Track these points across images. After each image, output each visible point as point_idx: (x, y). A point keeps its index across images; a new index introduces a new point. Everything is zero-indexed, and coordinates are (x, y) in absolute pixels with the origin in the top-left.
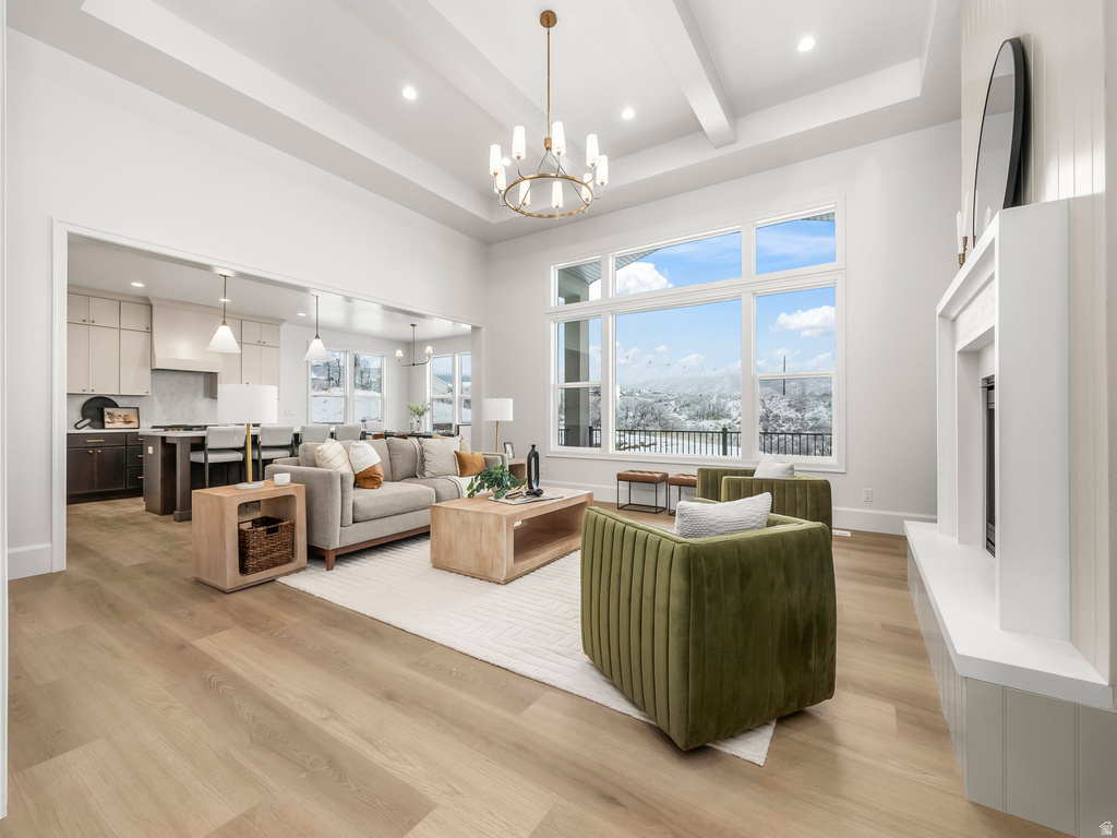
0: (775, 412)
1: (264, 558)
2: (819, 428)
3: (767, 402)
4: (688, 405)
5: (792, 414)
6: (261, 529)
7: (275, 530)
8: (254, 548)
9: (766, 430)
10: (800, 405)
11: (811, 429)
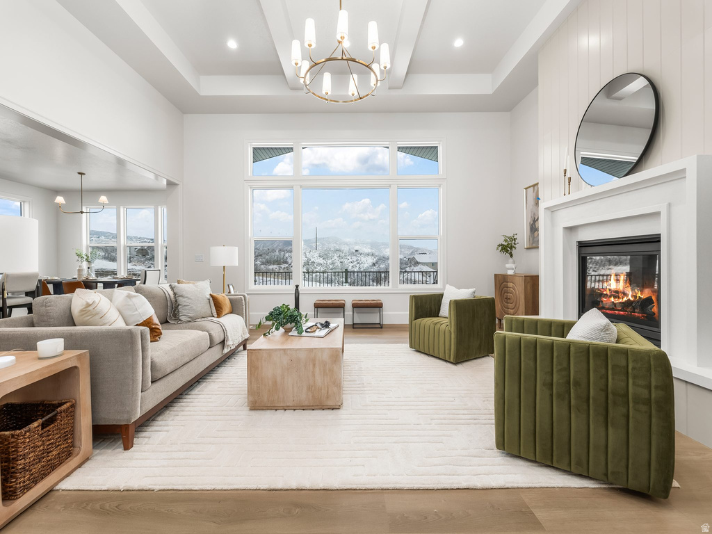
0: (312, 260)
1: (39, 466)
2: (335, 269)
3: (307, 254)
4: (261, 255)
5: (321, 261)
6: (36, 424)
7: (52, 420)
8: (24, 456)
9: (308, 270)
10: (324, 256)
11: (332, 269)
